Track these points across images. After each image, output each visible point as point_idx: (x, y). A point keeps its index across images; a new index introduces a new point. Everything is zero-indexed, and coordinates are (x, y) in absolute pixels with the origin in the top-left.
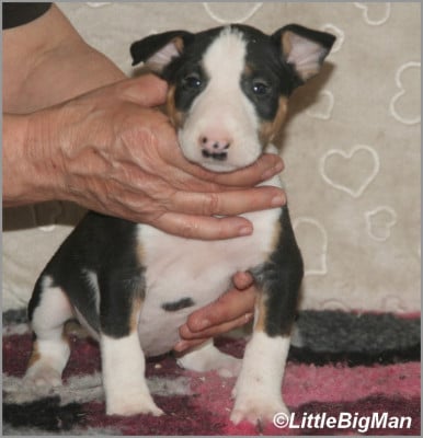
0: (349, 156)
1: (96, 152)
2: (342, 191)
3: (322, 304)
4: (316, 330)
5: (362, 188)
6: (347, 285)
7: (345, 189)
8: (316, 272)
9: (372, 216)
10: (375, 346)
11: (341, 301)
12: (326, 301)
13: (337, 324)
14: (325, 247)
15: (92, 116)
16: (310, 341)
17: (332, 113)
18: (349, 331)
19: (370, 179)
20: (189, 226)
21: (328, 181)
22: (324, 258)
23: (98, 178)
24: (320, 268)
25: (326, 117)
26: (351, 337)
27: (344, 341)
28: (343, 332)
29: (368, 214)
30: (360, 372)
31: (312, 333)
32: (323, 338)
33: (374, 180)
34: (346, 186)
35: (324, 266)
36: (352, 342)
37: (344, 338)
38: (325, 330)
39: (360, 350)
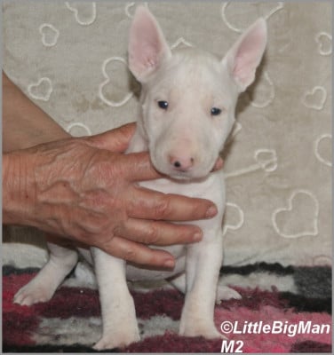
16: (304, 289)
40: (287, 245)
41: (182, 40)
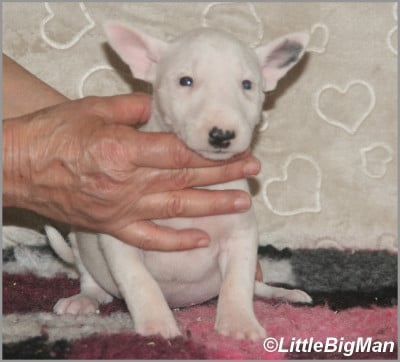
0: (344, 91)
1: (63, 164)
2: (336, 127)
3: (316, 242)
4: (309, 267)
5: (358, 124)
6: (341, 223)
7: (339, 124)
9: (367, 152)
10: (370, 282)
11: (334, 239)
12: (320, 239)
13: (331, 260)
14: (319, 185)
15: (60, 129)
18: (342, 266)
19: (366, 114)
20: (149, 238)
21: (323, 117)
22: (318, 195)
23: (63, 189)
24: (313, 205)
26: (345, 274)
27: (337, 278)
28: (337, 268)
29: (364, 150)
30: (356, 314)
31: (305, 270)
32: (317, 276)
33: (369, 116)
34: (341, 121)
35: (318, 203)
36: (347, 279)
37: (338, 274)
38: (319, 267)
39: (355, 288)
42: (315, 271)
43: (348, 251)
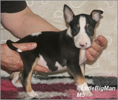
3: (98, 74)
5: (108, 47)
6: (104, 70)
8: (96, 67)
9: (110, 54)
10: (111, 84)
11: (102, 74)
12: (99, 74)
13: (102, 79)
16: (96, 83)
17: (100, 29)
18: (105, 81)
24: (97, 66)
25: (99, 30)
26: (105, 82)
27: (103, 83)
28: (103, 81)
29: (109, 53)
31: (96, 81)
35: (99, 65)
40: (90, 70)
41: (58, 10)
42: (98, 82)
43: (106, 77)
